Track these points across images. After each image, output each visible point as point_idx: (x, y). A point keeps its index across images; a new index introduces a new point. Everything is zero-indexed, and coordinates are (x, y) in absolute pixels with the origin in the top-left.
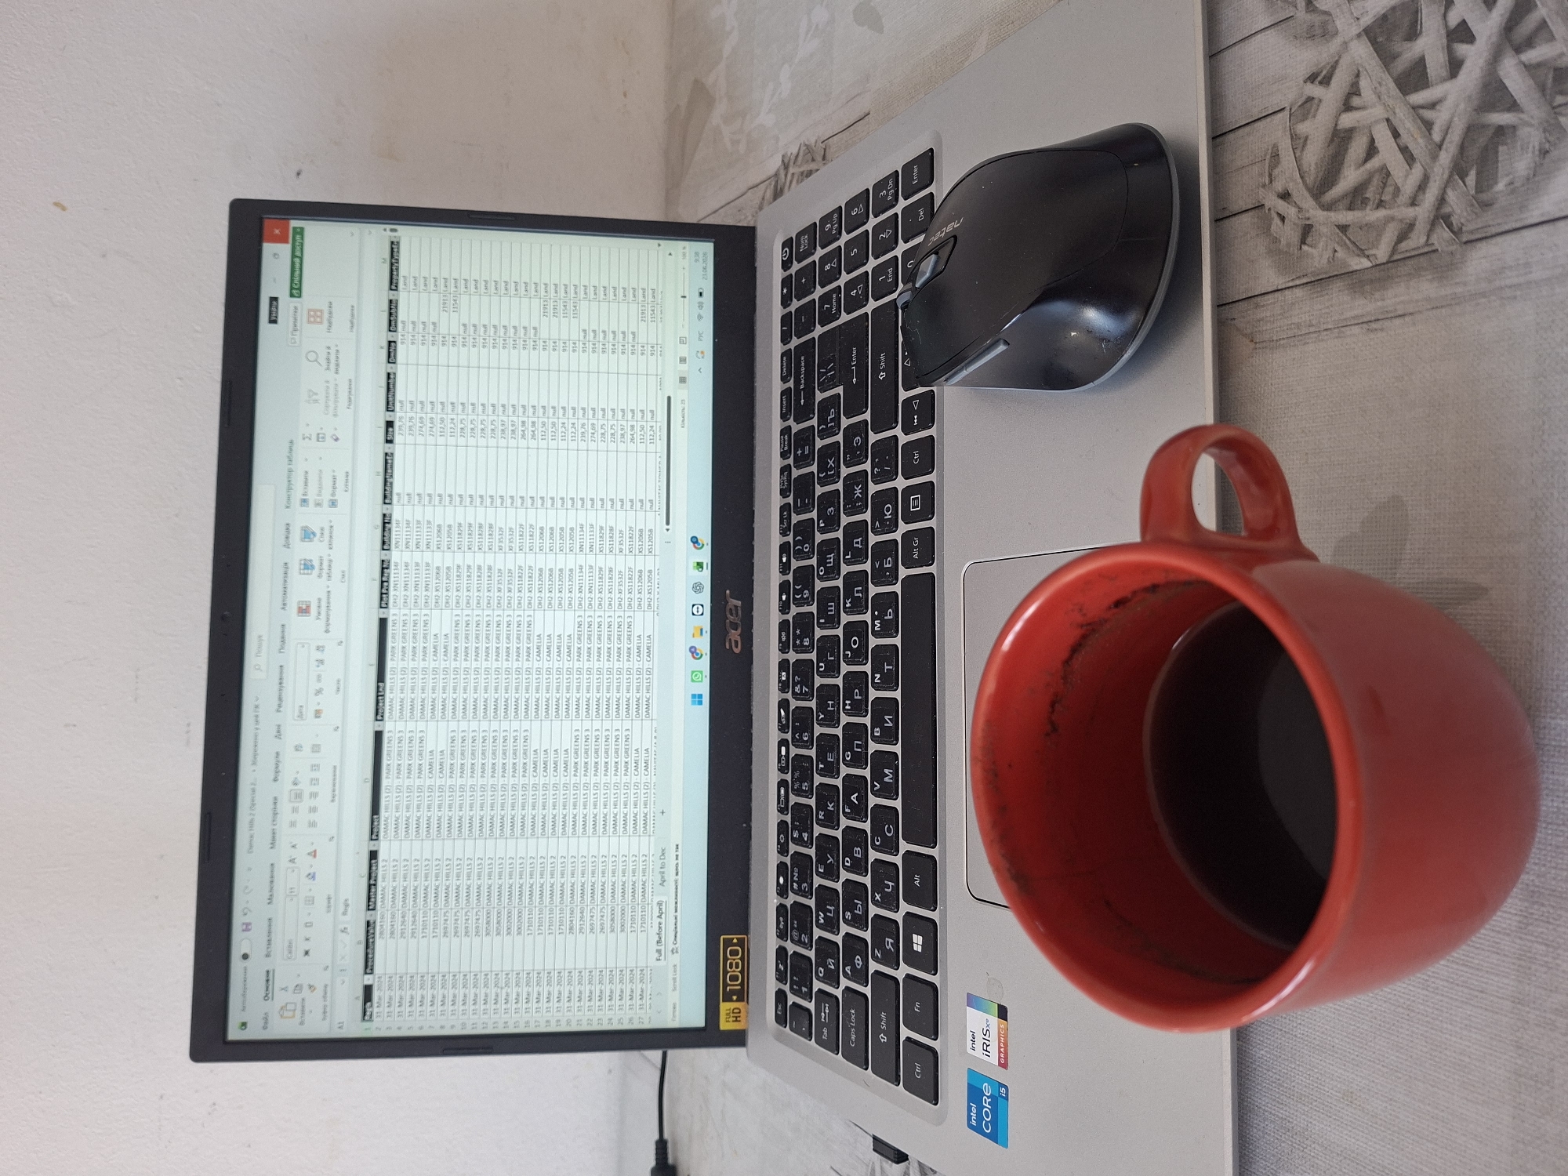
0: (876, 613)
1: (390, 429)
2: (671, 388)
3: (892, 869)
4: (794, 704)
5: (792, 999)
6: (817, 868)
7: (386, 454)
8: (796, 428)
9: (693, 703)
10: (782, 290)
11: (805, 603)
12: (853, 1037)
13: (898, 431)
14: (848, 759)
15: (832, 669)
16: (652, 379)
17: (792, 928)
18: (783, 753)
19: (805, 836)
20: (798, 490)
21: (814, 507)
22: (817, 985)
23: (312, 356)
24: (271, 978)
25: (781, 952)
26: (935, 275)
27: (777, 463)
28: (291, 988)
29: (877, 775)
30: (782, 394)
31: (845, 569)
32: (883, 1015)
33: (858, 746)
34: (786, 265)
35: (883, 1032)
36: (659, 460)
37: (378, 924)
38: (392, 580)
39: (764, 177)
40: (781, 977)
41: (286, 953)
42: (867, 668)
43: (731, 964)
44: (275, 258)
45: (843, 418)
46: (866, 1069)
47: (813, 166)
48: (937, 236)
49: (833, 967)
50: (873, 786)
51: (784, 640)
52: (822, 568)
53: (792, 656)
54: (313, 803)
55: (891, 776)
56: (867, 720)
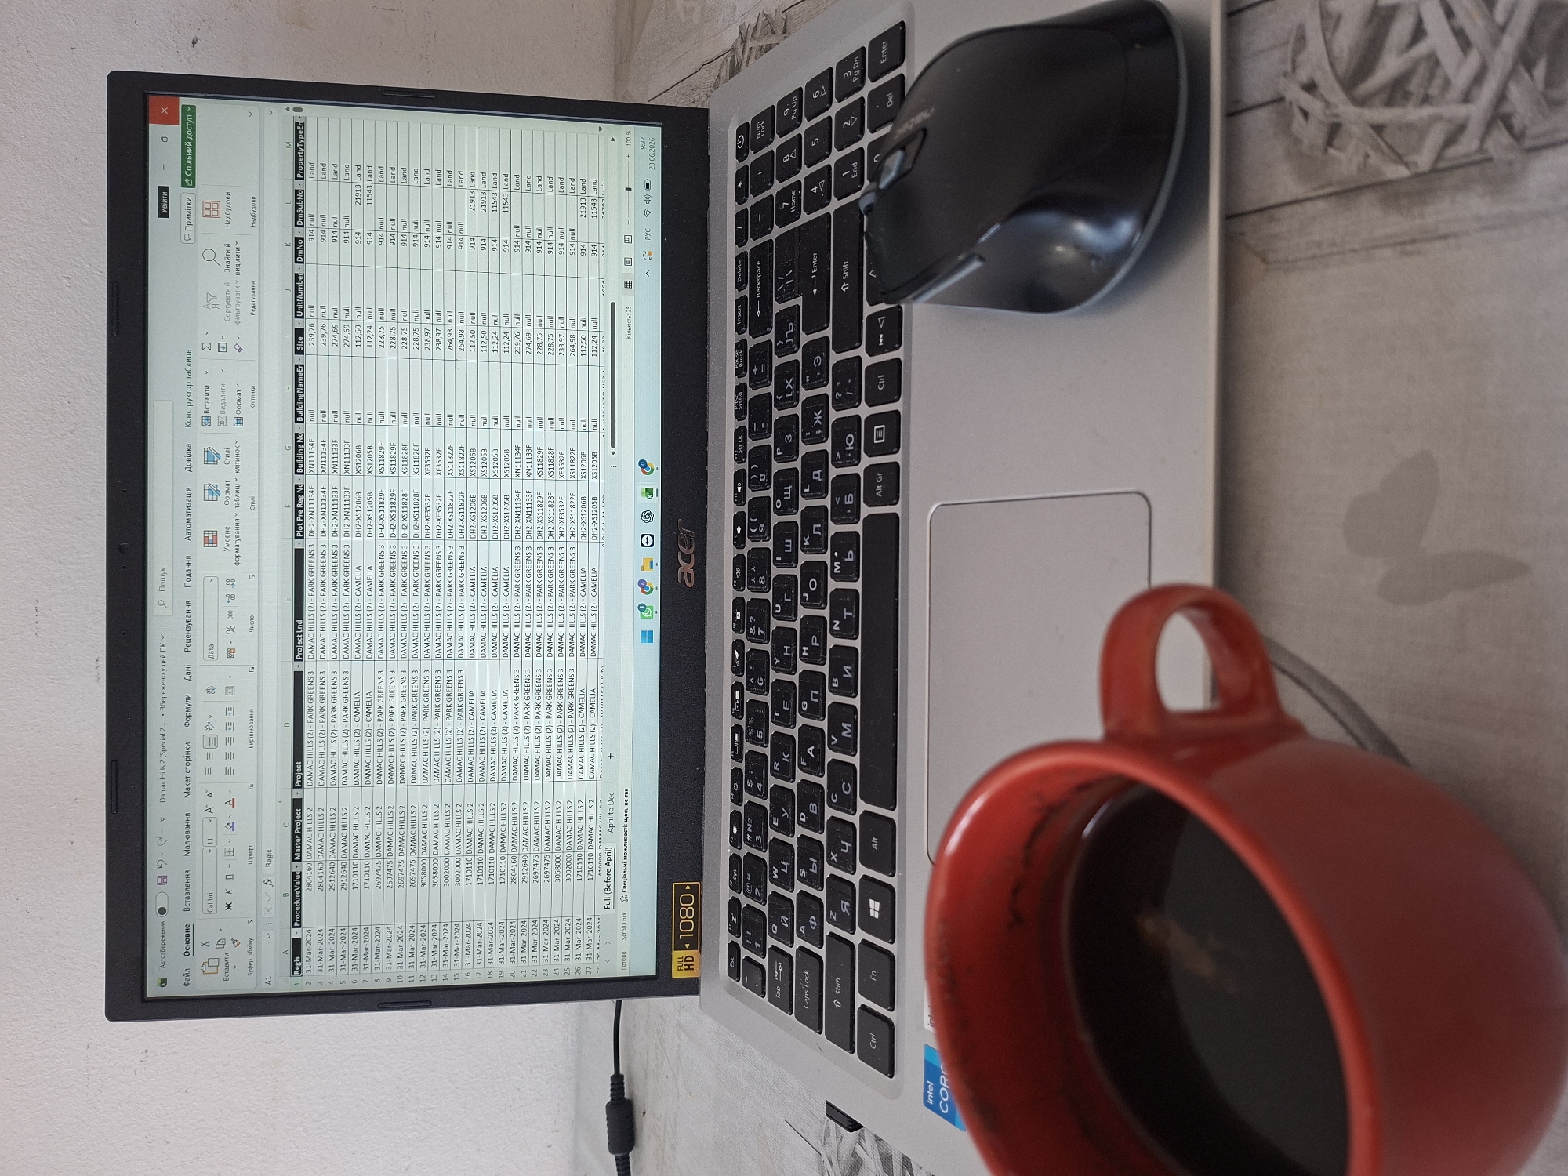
0: (836, 554)
1: (300, 338)
2: (616, 293)
3: (849, 829)
4: (749, 646)
5: (745, 953)
6: (771, 821)
7: (296, 366)
8: (752, 342)
9: (643, 641)
10: (737, 184)
11: (761, 538)
12: (807, 999)
13: (861, 351)
14: (805, 709)
15: (789, 612)
16: (594, 283)
17: (746, 881)
18: (738, 697)
19: (760, 786)
20: (754, 412)
21: (771, 433)
22: (771, 942)
23: (209, 255)
24: (191, 933)
25: (734, 904)
26: (902, 174)
27: (731, 381)
28: (213, 944)
29: (835, 728)
30: (737, 302)
31: (803, 503)
32: (838, 980)
33: (815, 696)
34: (741, 155)
35: (837, 997)
36: (602, 374)
37: (305, 875)
38: (307, 506)
39: (720, 52)
40: (734, 929)
41: (206, 906)
42: (826, 613)
43: (684, 911)
44: (163, 140)
45: (802, 334)
46: (820, 1033)
47: (773, 40)
48: (906, 128)
49: (786, 925)
50: (830, 740)
51: (738, 576)
52: (779, 501)
53: (748, 595)
54: (229, 749)
55: (849, 731)
56: (825, 669)
